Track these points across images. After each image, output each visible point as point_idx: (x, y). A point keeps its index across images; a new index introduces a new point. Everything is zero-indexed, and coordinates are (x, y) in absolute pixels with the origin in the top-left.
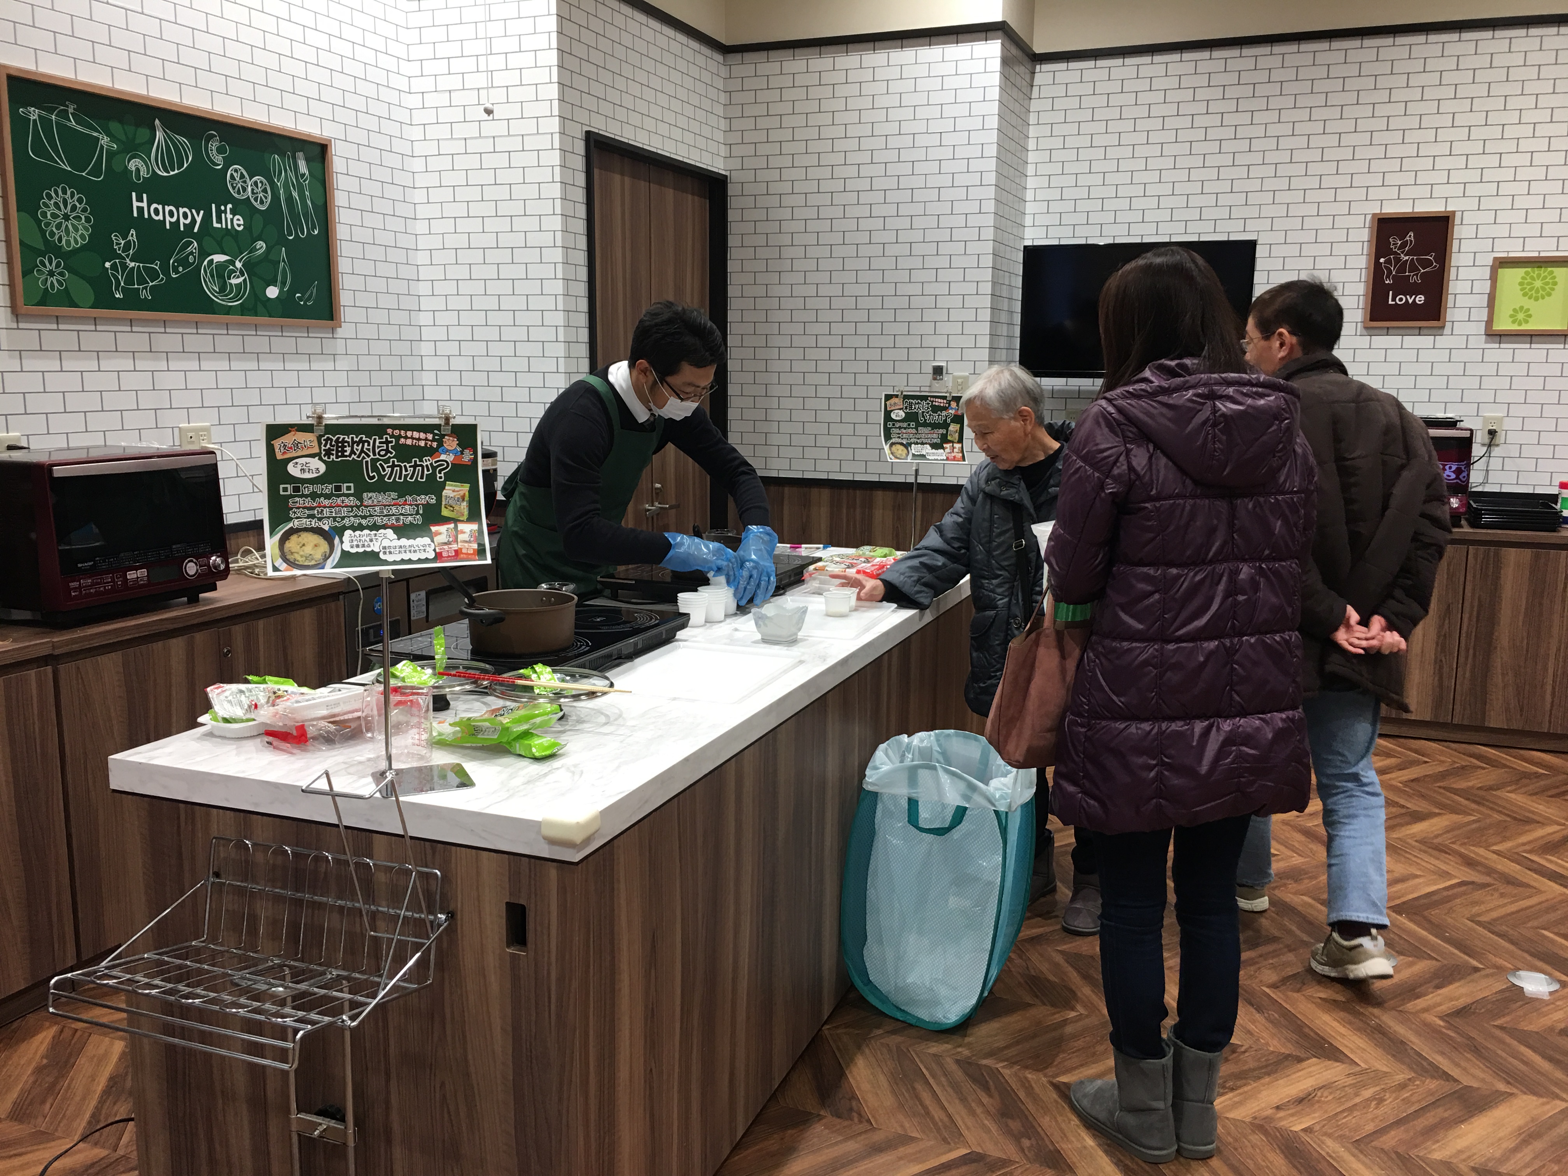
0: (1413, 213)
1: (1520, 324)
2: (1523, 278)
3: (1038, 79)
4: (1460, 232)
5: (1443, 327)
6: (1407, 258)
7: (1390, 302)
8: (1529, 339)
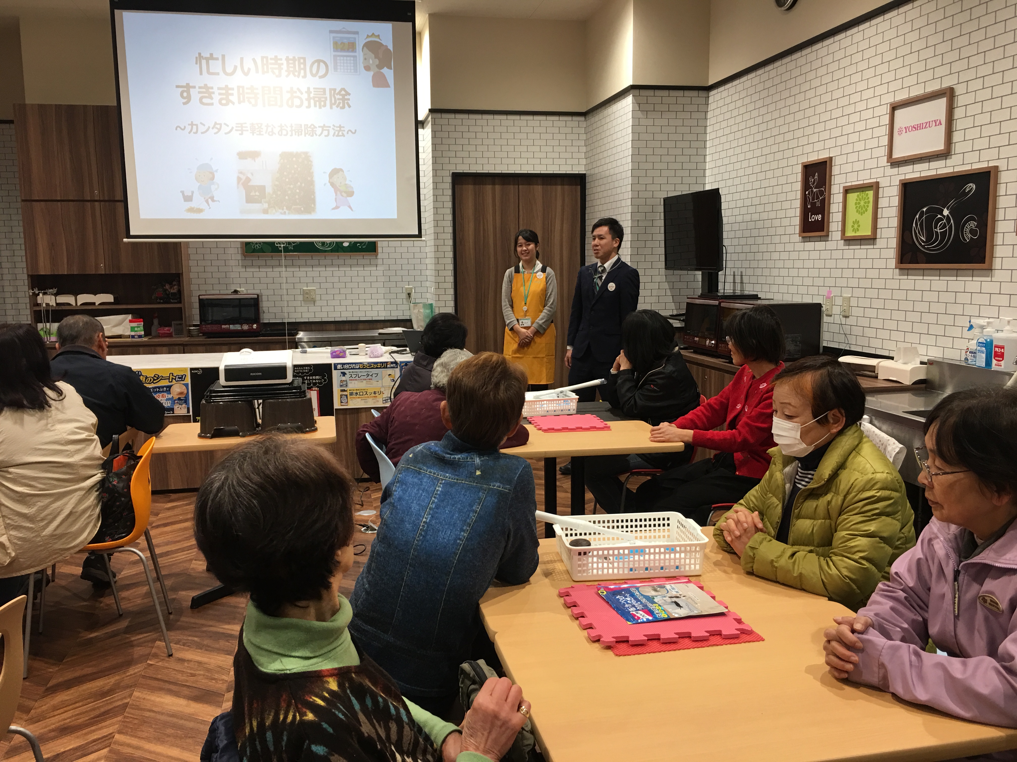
0: (818, 160)
1: (855, 232)
2: (857, 200)
3: (711, 99)
4: (835, 170)
5: (828, 236)
6: (815, 190)
7: (810, 220)
8: (859, 242)
